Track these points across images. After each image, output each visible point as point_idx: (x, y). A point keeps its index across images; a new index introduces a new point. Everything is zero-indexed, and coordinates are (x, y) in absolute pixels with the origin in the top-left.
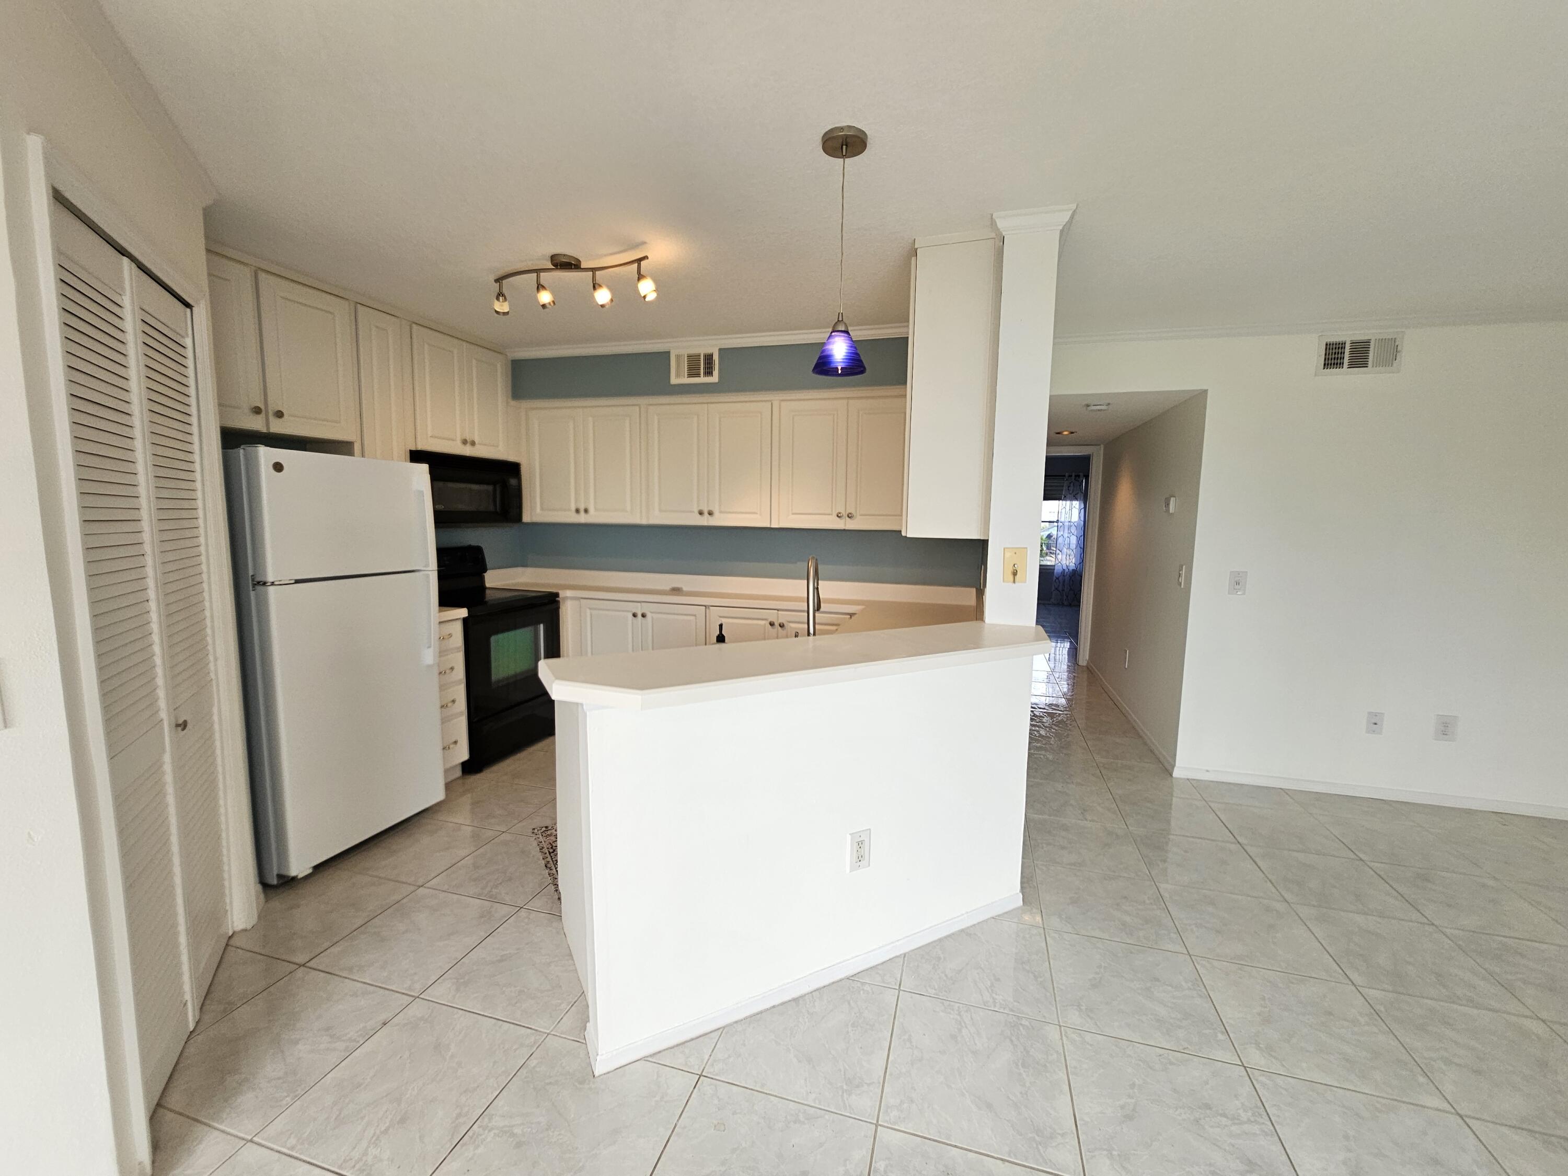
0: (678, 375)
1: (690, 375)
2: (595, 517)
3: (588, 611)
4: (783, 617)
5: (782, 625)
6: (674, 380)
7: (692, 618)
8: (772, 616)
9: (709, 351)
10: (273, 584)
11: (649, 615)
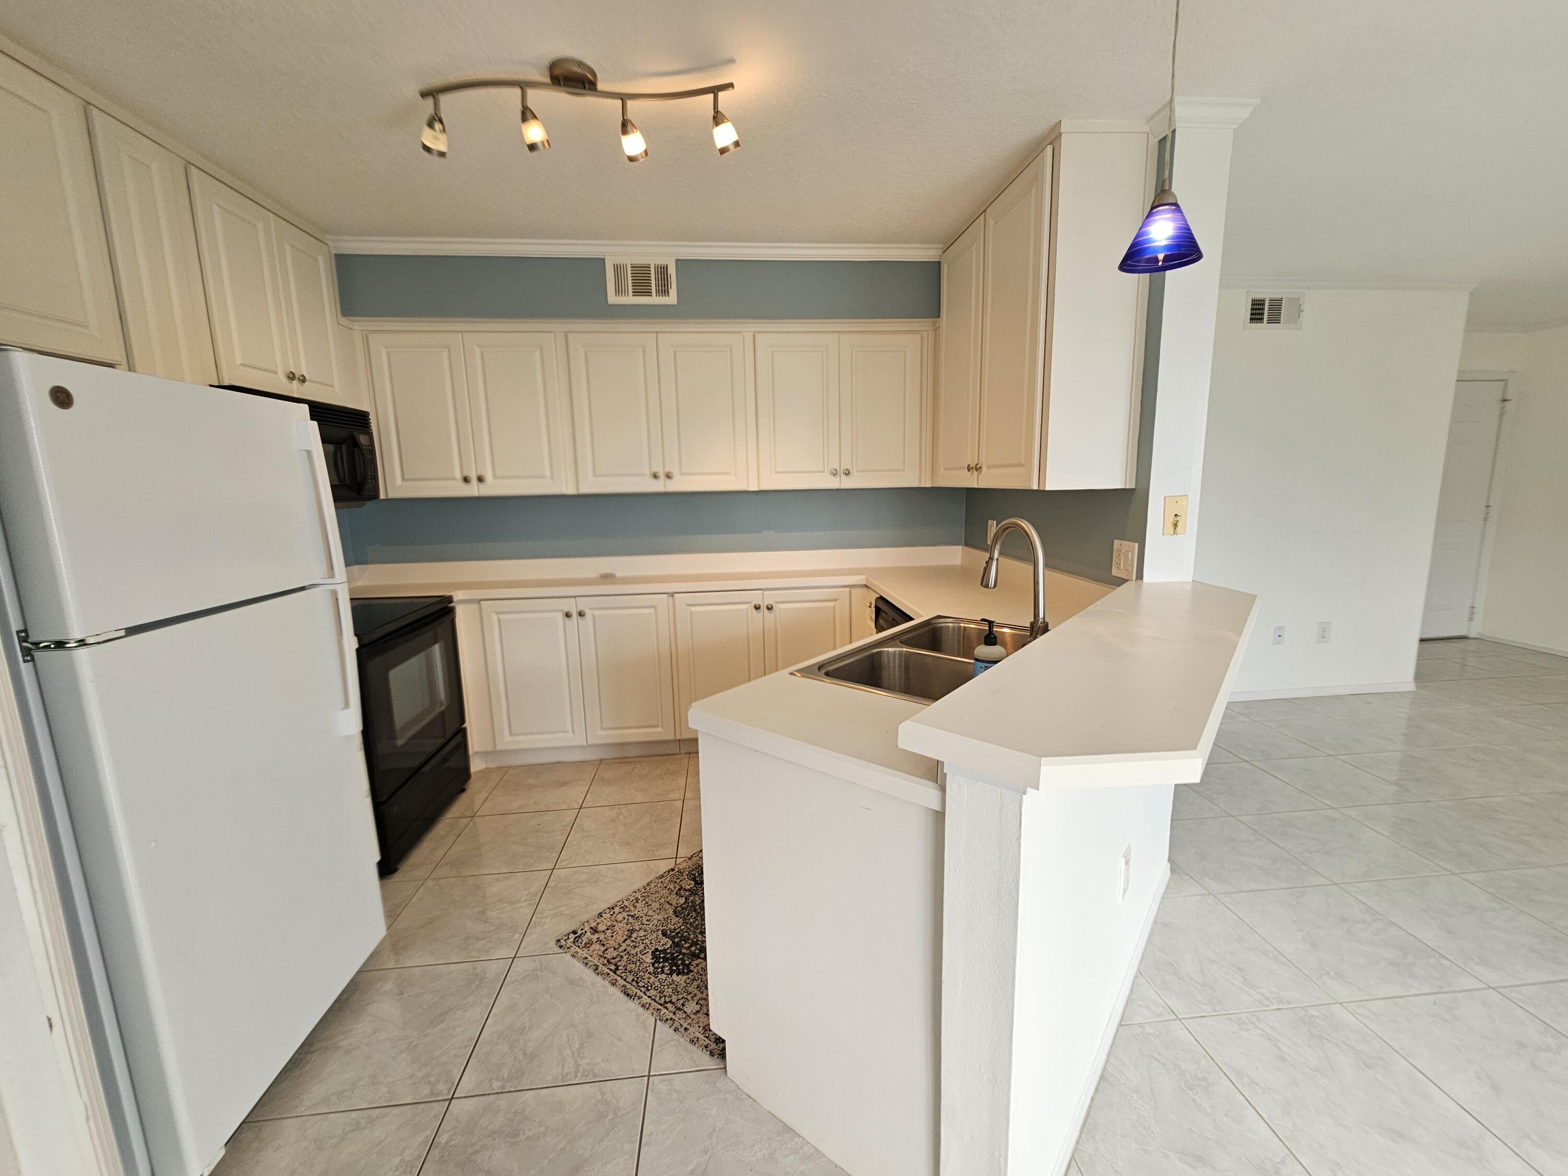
0: (618, 292)
1: (636, 293)
2: (493, 487)
3: (495, 617)
4: (769, 598)
5: (770, 606)
6: (613, 299)
7: (651, 610)
8: (756, 598)
9: (662, 261)
10: (82, 643)
11: (589, 613)
